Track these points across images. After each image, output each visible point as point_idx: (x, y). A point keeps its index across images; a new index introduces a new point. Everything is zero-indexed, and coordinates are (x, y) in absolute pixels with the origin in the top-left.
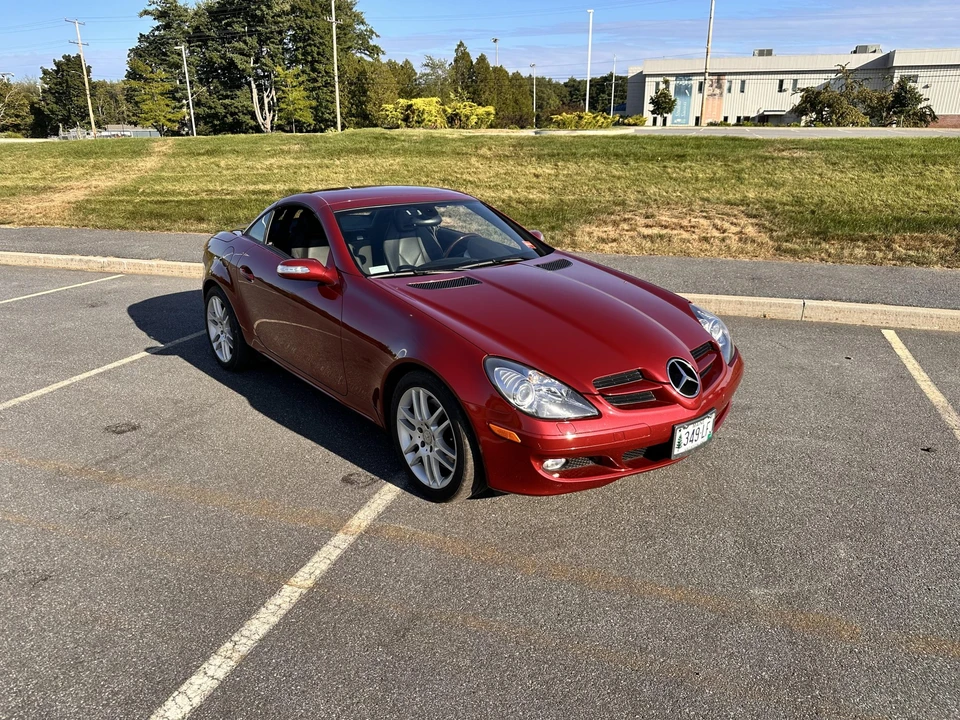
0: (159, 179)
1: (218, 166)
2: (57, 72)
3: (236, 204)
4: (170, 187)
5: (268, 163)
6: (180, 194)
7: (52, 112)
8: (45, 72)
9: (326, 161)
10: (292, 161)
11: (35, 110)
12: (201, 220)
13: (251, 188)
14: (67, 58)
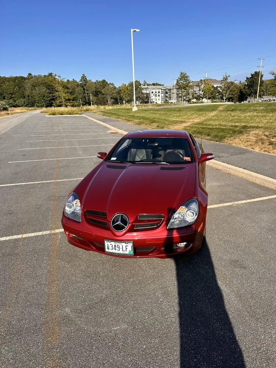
0: (211, 119)
1: (231, 115)
2: (251, 78)
3: (223, 130)
4: (211, 122)
5: (246, 114)
6: (211, 125)
7: (246, 92)
8: (247, 78)
9: (267, 114)
10: (255, 114)
11: (241, 92)
12: (209, 135)
13: (233, 124)
14: (256, 73)
